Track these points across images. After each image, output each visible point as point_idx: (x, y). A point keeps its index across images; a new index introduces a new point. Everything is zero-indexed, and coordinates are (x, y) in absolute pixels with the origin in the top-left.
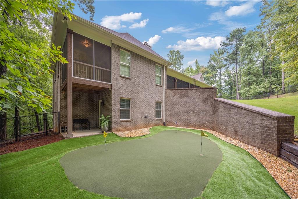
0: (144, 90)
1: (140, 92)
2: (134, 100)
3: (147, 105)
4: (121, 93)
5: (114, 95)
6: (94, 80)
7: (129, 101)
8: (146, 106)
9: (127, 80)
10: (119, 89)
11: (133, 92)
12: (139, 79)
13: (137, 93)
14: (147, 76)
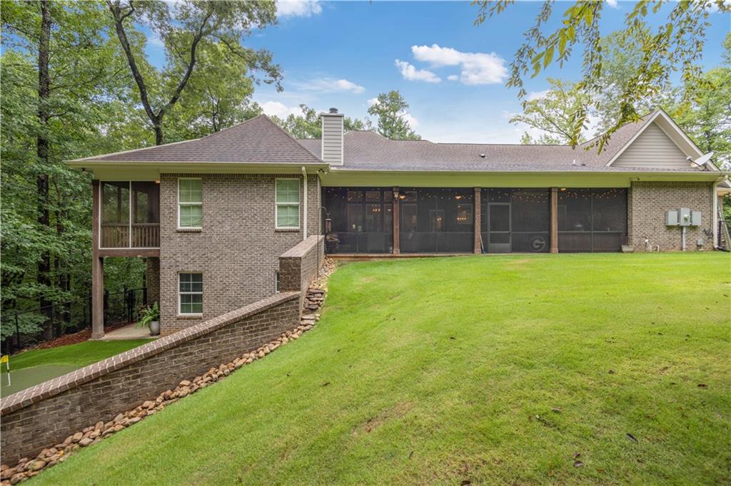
0: (239, 250)
1: (226, 255)
2: (209, 275)
3: (245, 283)
4: (178, 264)
5: (164, 268)
6: (130, 248)
7: (198, 277)
8: (245, 285)
9: (192, 235)
10: (174, 257)
11: (207, 257)
12: (222, 227)
13: (218, 257)
14: (246, 215)
